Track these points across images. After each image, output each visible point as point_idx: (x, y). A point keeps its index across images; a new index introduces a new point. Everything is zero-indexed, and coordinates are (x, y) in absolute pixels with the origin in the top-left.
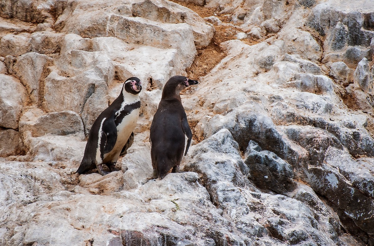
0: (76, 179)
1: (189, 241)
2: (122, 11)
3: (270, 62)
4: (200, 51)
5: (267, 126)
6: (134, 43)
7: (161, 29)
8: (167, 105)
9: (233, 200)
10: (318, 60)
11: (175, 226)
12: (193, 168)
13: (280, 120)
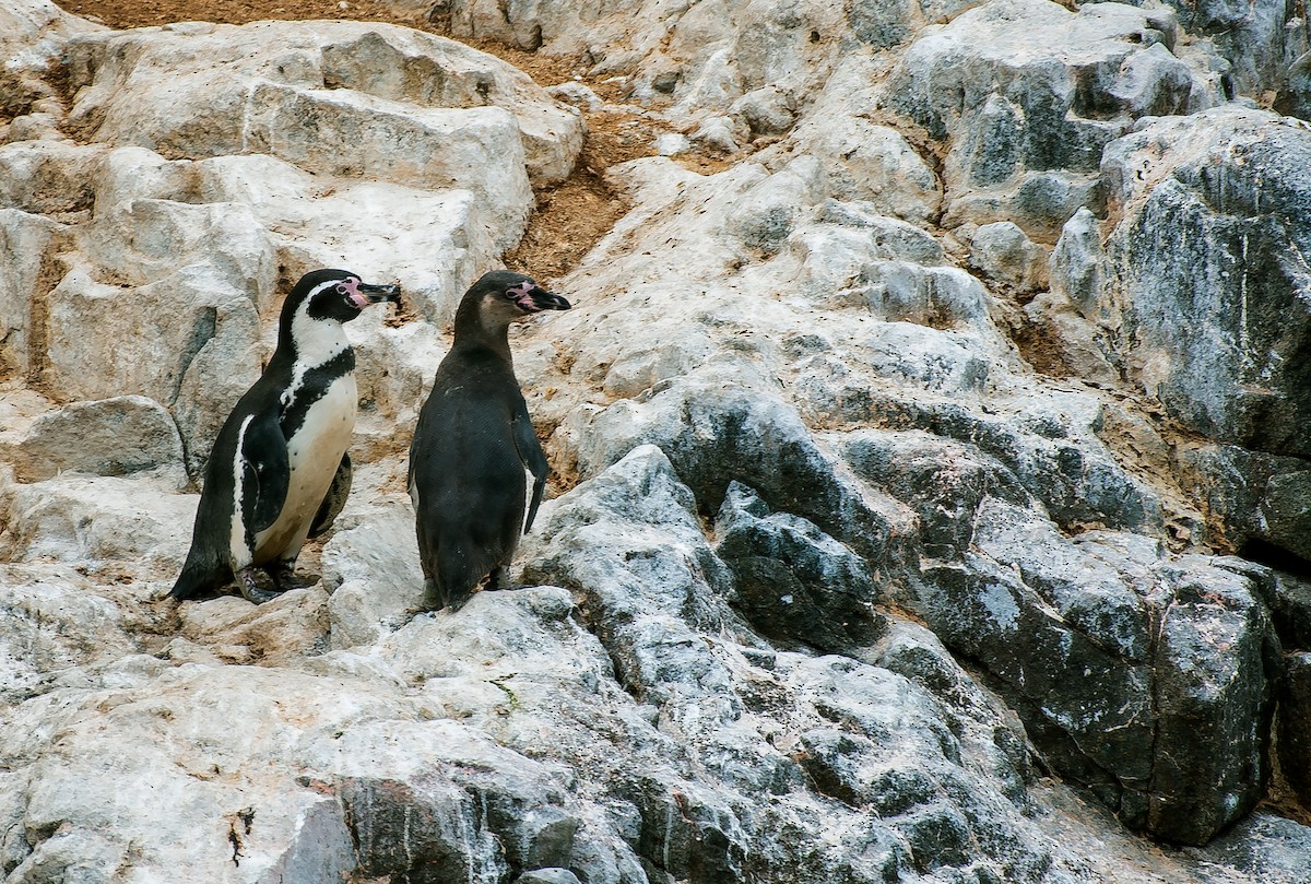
0: (169, 617)
1: (561, 810)
2: (291, 70)
3: (779, 226)
4: (543, 194)
5: (784, 435)
6: (334, 174)
7: (421, 126)
8: (463, 371)
9: (688, 676)
10: (929, 218)
11: (513, 762)
12: (553, 576)
13: (823, 414)
